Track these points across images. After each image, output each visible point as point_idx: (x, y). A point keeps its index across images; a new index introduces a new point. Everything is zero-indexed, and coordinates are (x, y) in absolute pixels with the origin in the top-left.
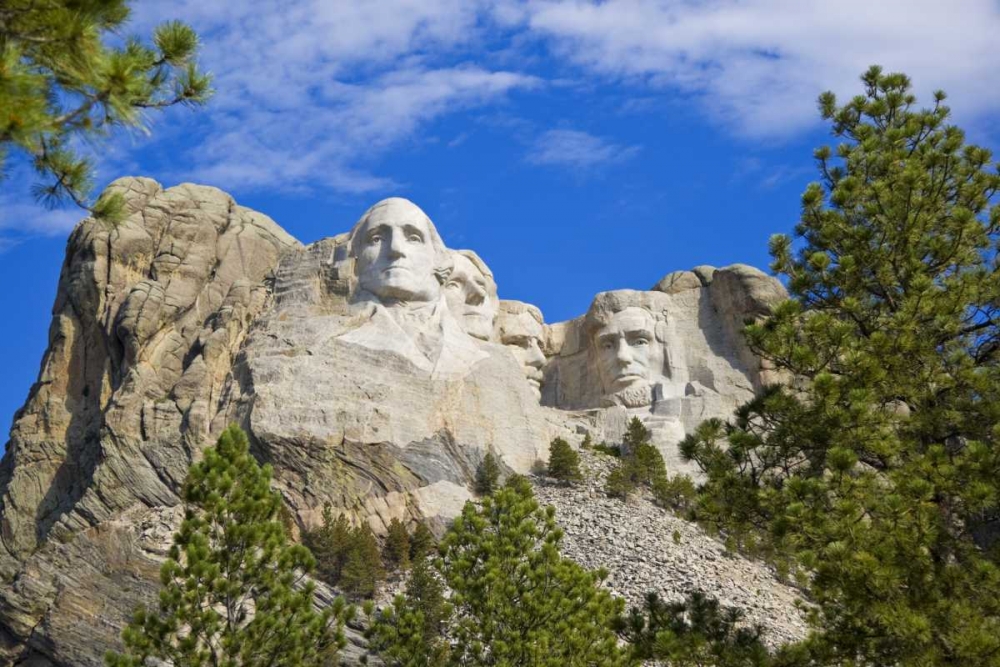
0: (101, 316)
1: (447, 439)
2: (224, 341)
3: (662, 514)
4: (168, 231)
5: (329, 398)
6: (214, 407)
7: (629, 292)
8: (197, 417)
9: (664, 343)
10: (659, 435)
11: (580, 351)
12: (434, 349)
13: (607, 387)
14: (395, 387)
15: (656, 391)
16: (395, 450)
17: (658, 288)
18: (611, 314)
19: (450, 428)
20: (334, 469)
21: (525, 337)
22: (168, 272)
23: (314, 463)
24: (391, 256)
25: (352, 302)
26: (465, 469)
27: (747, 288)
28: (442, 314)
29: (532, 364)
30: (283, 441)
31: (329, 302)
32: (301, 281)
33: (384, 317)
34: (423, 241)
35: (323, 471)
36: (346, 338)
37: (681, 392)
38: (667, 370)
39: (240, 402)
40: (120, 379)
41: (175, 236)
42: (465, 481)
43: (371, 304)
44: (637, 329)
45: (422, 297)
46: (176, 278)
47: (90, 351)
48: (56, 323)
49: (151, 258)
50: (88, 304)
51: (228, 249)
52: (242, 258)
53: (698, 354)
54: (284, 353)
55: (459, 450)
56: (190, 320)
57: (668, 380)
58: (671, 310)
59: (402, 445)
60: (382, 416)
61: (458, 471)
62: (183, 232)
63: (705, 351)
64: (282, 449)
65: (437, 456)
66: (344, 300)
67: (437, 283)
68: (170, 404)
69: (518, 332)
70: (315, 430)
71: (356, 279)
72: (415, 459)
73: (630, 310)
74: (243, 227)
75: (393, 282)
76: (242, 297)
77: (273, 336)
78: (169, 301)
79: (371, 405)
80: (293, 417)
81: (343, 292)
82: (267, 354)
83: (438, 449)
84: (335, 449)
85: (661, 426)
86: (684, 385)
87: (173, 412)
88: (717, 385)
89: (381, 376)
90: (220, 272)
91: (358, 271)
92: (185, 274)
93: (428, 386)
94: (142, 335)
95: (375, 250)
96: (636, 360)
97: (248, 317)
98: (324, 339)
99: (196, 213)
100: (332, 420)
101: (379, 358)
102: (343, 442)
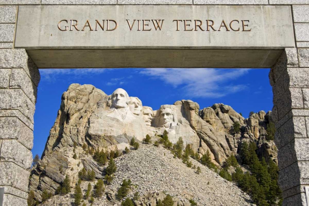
0: (65, 110)
1: (125, 135)
2: (86, 115)
3: (164, 149)
4: (79, 94)
5: (103, 127)
6: (83, 128)
7: (167, 105)
8: (80, 130)
9: (173, 115)
10: (170, 133)
11: (159, 116)
12: (124, 117)
13: (163, 123)
14: (116, 125)
15: (171, 124)
16: (114, 137)
17: (174, 104)
18: (163, 109)
19: (126, 133)
20: (103, 140)
21: (148, 113)
22: (78, 102)
23: (99, 139)
24: (117, 100)
25: (110, 108)
26: (128, 140)
27: (189, 105)
28: (127, 111)
29: (149, 119)
30: (94, 135)
31: (107, 108)
32: (102, 104)
33: (116, 111)
34: (124, 97)
35: (101, 141)
36: (108, 115)
37: (176, 125)
38: (174, 120)
39: (88, 127)
40: (67, 122)
41: (81, 95)
42: (128, 142)
43: (114, 109)
44: (168, 112)
45: (123, 107)
46: (80, 103)
47: (64, 117)
48: (58, 112)
49: (76, 99)
50: (63, 108)
51: (91, 97)
52: (94, 99)
53: (180, 117)
54: (96, 118)
55: (127, 137)
56: (82, 111)
57: (173, 122)
58: (175, 109)
59: (116, 136)
60: (112, 131)
61: (127, 141)
62: (82, 94)
63: (181, 117)
64: (93, 136)
65: (123, 138)
66: (109, 108)
67: (127, 104)
68: (76, 127)
69: (147, 112)
70: (100, 133)
71: (111, 104)
72: (118, 139)
73: (167, 109)
74: (95, 92)
75: (117, 105)
76: (91, 107)
77: (95, 115)
78: (77, 108)
79: (110, 128)
80: (96, 130)
81: (109, 106)
82: (94, 118)
83: (123, 137)
84: (103, 137)
85: (170, 131)
86: (177, 123)
87: (76, 129)
88: (183, 123)
89: (113, 122)
90: (89, 101)
91: (112, 103)
92: (81, 102)
93: (122, 124)
94: (71, 114)
95: (115, 98)
96: (168, 118)
97: (92, 111)
98: (104, 115)
99: (85, 90)
100: (103, 131)
101: (113, 119)
102: (105, 135)
